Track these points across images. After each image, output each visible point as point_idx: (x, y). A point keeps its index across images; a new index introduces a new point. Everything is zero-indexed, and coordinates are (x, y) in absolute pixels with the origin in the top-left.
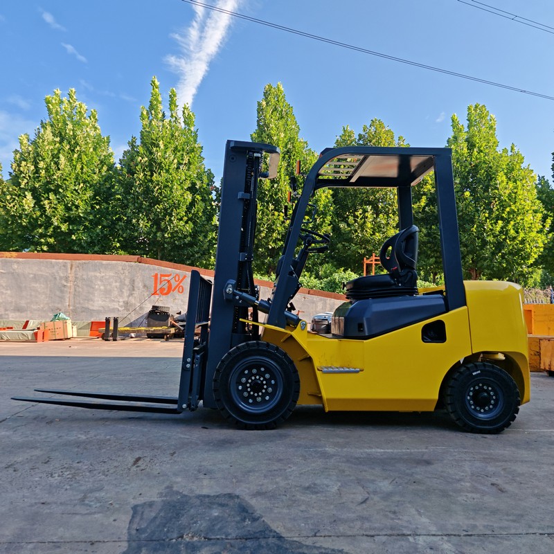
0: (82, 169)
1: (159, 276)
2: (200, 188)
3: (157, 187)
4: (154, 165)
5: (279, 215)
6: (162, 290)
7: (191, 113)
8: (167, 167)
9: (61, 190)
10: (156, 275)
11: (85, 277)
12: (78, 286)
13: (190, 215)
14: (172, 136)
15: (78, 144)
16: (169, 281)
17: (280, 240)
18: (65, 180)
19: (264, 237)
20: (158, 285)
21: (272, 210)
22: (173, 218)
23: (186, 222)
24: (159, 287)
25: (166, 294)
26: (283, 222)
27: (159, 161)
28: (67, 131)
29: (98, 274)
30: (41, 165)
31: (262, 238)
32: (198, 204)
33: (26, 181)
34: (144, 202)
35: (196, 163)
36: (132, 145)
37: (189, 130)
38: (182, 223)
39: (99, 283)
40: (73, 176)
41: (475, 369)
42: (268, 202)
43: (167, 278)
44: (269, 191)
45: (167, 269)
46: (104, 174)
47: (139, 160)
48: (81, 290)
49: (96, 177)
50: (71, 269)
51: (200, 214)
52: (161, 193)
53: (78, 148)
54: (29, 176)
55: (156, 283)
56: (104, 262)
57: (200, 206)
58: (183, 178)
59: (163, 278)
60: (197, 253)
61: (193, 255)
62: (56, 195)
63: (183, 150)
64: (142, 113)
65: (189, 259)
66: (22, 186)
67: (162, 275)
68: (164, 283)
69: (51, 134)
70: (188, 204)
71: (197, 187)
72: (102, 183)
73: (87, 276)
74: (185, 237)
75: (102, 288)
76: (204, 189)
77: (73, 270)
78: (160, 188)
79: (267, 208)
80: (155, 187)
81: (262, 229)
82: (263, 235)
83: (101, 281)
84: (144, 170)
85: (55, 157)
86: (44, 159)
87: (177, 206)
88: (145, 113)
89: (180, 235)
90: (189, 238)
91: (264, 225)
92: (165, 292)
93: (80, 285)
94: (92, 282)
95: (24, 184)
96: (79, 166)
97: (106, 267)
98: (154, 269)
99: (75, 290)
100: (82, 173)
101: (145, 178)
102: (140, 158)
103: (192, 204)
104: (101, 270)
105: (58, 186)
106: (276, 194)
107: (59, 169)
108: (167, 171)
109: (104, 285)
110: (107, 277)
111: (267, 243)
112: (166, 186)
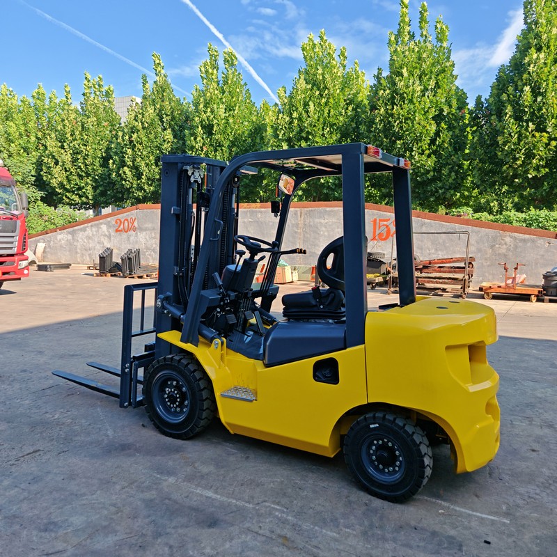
0: (329, 114)
1: (378, 221)
2: (448, 113)
3: (398, 122)
4: (396, 97)
5: (541, 137)
6: (380, 235)
7: (444, 27)
8: (410, 97)
9: (310, 137)
10: (375, 220)
11: (312, 223)
12: (306, 232)
13: (434, 148)
14: (420, 58)
15: (326, 88)
16: (387, 226)
17: (544, 167)
18: (315, 126)
19: (521, 166)
20: (377, 230)
21: (532, 131)
22: (413, 154)
23: (429, 156)
24: (378, 232)
25: (385, 239)
26: (548, 145)
27: (401, 92)
28: (318, 77)
29: (322, 221)
30: (295, 115)
31: (519, 167)
32: (443, 133)
33: (283, 132)
34: (385, 139)
35: (445, 85)
36: (378, 78)
37: (441, 46)
38: (424, 158)
39: (324, 229)
40: (321, 120)
41: (372, 421)
42: (527, 122)
43: (385, 223)
44: (530, 107)
45: (385, 213)
46: (349, 113)
47: (381, 94)
48: (309, 236)
49: (341, 119)
50: (301, 216)
51: (446, 145)
52: (401, 128)
53: (326, 92)
54: (285, 127)
55: (375, 229)
56: (328, 209)
57: (445, 136)
58: (428, 105)
59: (382, 223)
60: (441, 188)
61: (437, 191)
62: (306, 142)
63: (431, 72)
64: (390, 40)
65: (434, 195)
66: (280, 137)
67: (380, 220)
68: (382, 228)
69: (305, 82)
70: (432, 135)
71: (445, 113)
72: (347, 123)
73: (314, 222)
74: (428, 172)
75: (326, 234)
76: (453, 114)
77: (302, 218)
78: (401, 122)
79: (526, 130)
80: (395, 122)
81: (517, 156)
82: (519, 162)
83: (325, 227)
84: (386, 104)
85: (306, 105)
86: (297, 108)
87: (418, 140)
88: (393, 39)
89: (422, 171)
90: (432, 173)
91: (521, 150)
92: (384, 237)
93: (308, 231)
94: (317, 228)
95: (281, 135)
96: (326, 111)
97: (329, 213)
98: (373, 214)
99: (304, 236)
100: (329, 117)
101: (387, 112)
102: (382, 91)
103: (437, 134)
104: (326, 217)
105: (308, 133)
106: (540, 109)
107: (309, 116)
108: (411, 101)
109: (328, 231)
110: (330, 223)
111: (527, 172)
112: (407, 119)
